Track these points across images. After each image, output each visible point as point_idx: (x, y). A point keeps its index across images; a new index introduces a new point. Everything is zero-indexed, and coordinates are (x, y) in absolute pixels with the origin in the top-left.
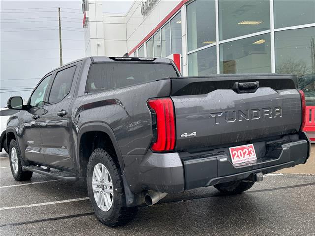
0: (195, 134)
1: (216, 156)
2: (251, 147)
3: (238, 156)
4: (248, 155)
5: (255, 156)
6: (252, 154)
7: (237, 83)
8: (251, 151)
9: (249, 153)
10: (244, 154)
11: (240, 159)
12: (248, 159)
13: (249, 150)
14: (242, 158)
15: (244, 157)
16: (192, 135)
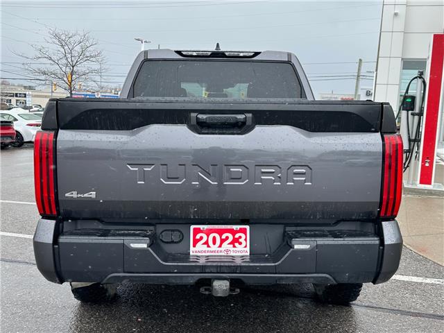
0: (93, 194)
1: (125, 238)
2: (244, 231)
3: (206, 243)
4: (230, 244)
5: (248, 249)
6: (240, 243)
7: (193, 115)
8: (240, 237)
9: (235, 241)
10: (222, 241)
11: (209, 249)
12: (227, 251)
13: (237, 236)
14: (214, 248)
15: (220, 246)
16: (86, 195)
